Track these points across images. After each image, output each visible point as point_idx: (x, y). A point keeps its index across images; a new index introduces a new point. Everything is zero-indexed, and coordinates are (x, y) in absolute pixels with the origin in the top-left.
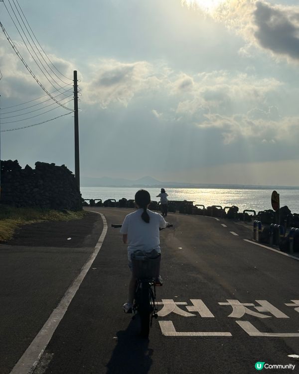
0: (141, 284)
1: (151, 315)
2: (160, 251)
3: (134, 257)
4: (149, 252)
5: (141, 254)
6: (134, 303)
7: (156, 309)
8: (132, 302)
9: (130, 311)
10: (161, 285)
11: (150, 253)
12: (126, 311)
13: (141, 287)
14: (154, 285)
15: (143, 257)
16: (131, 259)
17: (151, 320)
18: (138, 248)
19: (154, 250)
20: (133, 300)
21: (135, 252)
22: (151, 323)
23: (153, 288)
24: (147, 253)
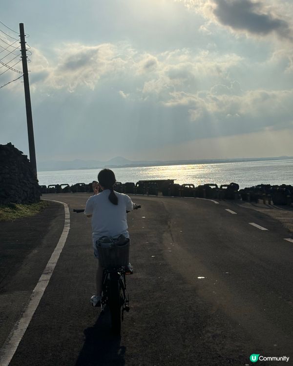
0: (109, 274)
1: (122, 309)
2: (128, 237)
3: (100, 245)
4: (117, 237)
5: (107, 241)
6: (102, 296)
7: (127, 301)
8: (101, 295)
9: (98, 305)
10: (132, 273)
11: (118, 239)
12: (94, 305)
13: (109, 277)
14: (124, 274)
15: (110, 244)
16: (97, 247)
17: (123, 314)
18: (104, 234)
19: (122, 235)
20: (101, 293)
21: (101, 239)
22: (123, 317)
23: (122, 278)
24: (114, 240)
